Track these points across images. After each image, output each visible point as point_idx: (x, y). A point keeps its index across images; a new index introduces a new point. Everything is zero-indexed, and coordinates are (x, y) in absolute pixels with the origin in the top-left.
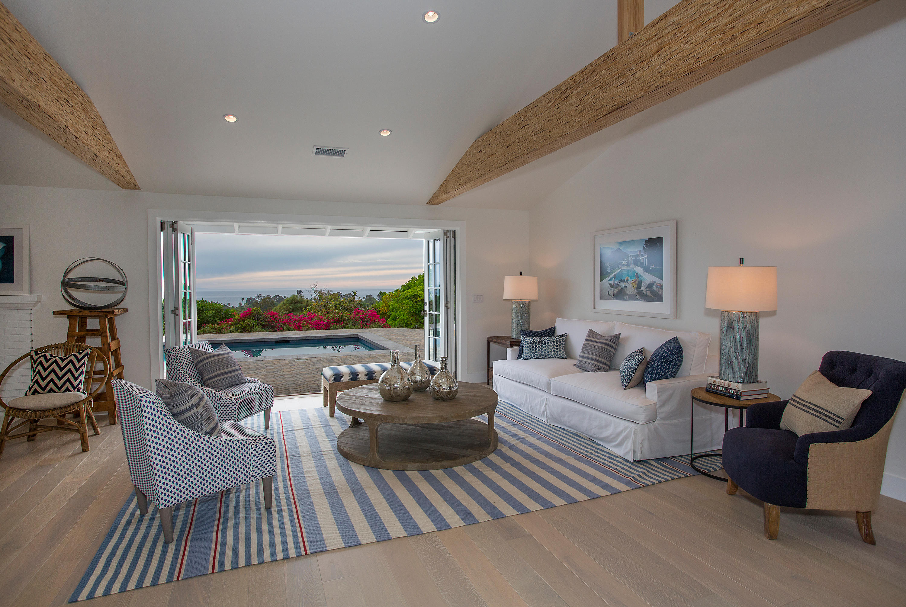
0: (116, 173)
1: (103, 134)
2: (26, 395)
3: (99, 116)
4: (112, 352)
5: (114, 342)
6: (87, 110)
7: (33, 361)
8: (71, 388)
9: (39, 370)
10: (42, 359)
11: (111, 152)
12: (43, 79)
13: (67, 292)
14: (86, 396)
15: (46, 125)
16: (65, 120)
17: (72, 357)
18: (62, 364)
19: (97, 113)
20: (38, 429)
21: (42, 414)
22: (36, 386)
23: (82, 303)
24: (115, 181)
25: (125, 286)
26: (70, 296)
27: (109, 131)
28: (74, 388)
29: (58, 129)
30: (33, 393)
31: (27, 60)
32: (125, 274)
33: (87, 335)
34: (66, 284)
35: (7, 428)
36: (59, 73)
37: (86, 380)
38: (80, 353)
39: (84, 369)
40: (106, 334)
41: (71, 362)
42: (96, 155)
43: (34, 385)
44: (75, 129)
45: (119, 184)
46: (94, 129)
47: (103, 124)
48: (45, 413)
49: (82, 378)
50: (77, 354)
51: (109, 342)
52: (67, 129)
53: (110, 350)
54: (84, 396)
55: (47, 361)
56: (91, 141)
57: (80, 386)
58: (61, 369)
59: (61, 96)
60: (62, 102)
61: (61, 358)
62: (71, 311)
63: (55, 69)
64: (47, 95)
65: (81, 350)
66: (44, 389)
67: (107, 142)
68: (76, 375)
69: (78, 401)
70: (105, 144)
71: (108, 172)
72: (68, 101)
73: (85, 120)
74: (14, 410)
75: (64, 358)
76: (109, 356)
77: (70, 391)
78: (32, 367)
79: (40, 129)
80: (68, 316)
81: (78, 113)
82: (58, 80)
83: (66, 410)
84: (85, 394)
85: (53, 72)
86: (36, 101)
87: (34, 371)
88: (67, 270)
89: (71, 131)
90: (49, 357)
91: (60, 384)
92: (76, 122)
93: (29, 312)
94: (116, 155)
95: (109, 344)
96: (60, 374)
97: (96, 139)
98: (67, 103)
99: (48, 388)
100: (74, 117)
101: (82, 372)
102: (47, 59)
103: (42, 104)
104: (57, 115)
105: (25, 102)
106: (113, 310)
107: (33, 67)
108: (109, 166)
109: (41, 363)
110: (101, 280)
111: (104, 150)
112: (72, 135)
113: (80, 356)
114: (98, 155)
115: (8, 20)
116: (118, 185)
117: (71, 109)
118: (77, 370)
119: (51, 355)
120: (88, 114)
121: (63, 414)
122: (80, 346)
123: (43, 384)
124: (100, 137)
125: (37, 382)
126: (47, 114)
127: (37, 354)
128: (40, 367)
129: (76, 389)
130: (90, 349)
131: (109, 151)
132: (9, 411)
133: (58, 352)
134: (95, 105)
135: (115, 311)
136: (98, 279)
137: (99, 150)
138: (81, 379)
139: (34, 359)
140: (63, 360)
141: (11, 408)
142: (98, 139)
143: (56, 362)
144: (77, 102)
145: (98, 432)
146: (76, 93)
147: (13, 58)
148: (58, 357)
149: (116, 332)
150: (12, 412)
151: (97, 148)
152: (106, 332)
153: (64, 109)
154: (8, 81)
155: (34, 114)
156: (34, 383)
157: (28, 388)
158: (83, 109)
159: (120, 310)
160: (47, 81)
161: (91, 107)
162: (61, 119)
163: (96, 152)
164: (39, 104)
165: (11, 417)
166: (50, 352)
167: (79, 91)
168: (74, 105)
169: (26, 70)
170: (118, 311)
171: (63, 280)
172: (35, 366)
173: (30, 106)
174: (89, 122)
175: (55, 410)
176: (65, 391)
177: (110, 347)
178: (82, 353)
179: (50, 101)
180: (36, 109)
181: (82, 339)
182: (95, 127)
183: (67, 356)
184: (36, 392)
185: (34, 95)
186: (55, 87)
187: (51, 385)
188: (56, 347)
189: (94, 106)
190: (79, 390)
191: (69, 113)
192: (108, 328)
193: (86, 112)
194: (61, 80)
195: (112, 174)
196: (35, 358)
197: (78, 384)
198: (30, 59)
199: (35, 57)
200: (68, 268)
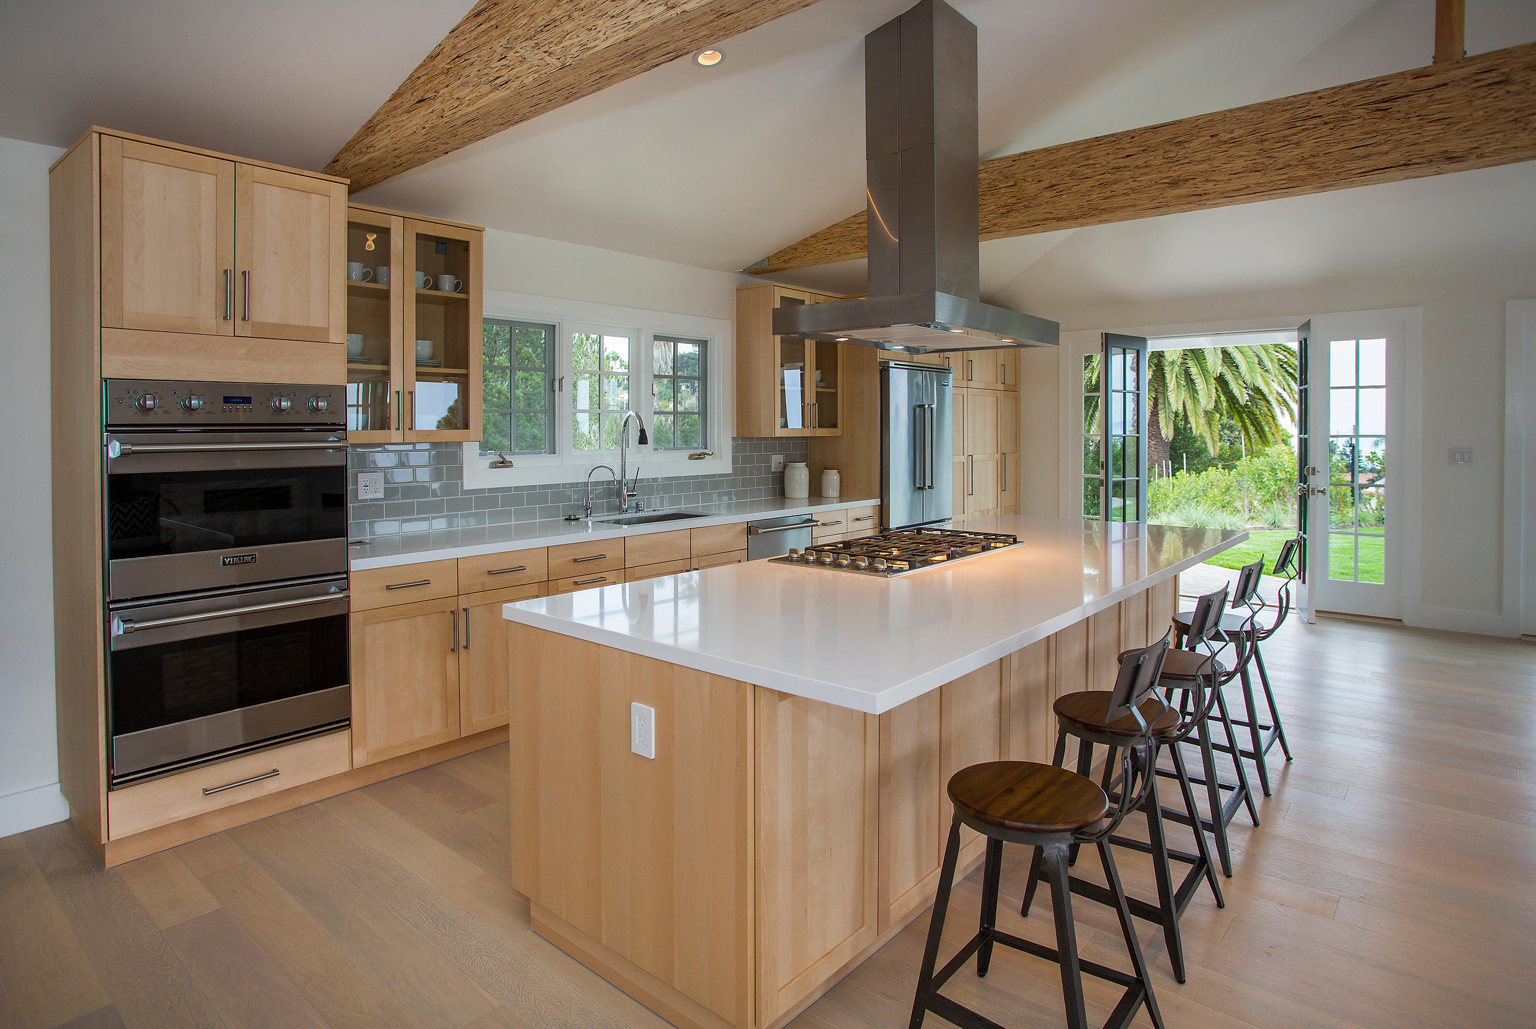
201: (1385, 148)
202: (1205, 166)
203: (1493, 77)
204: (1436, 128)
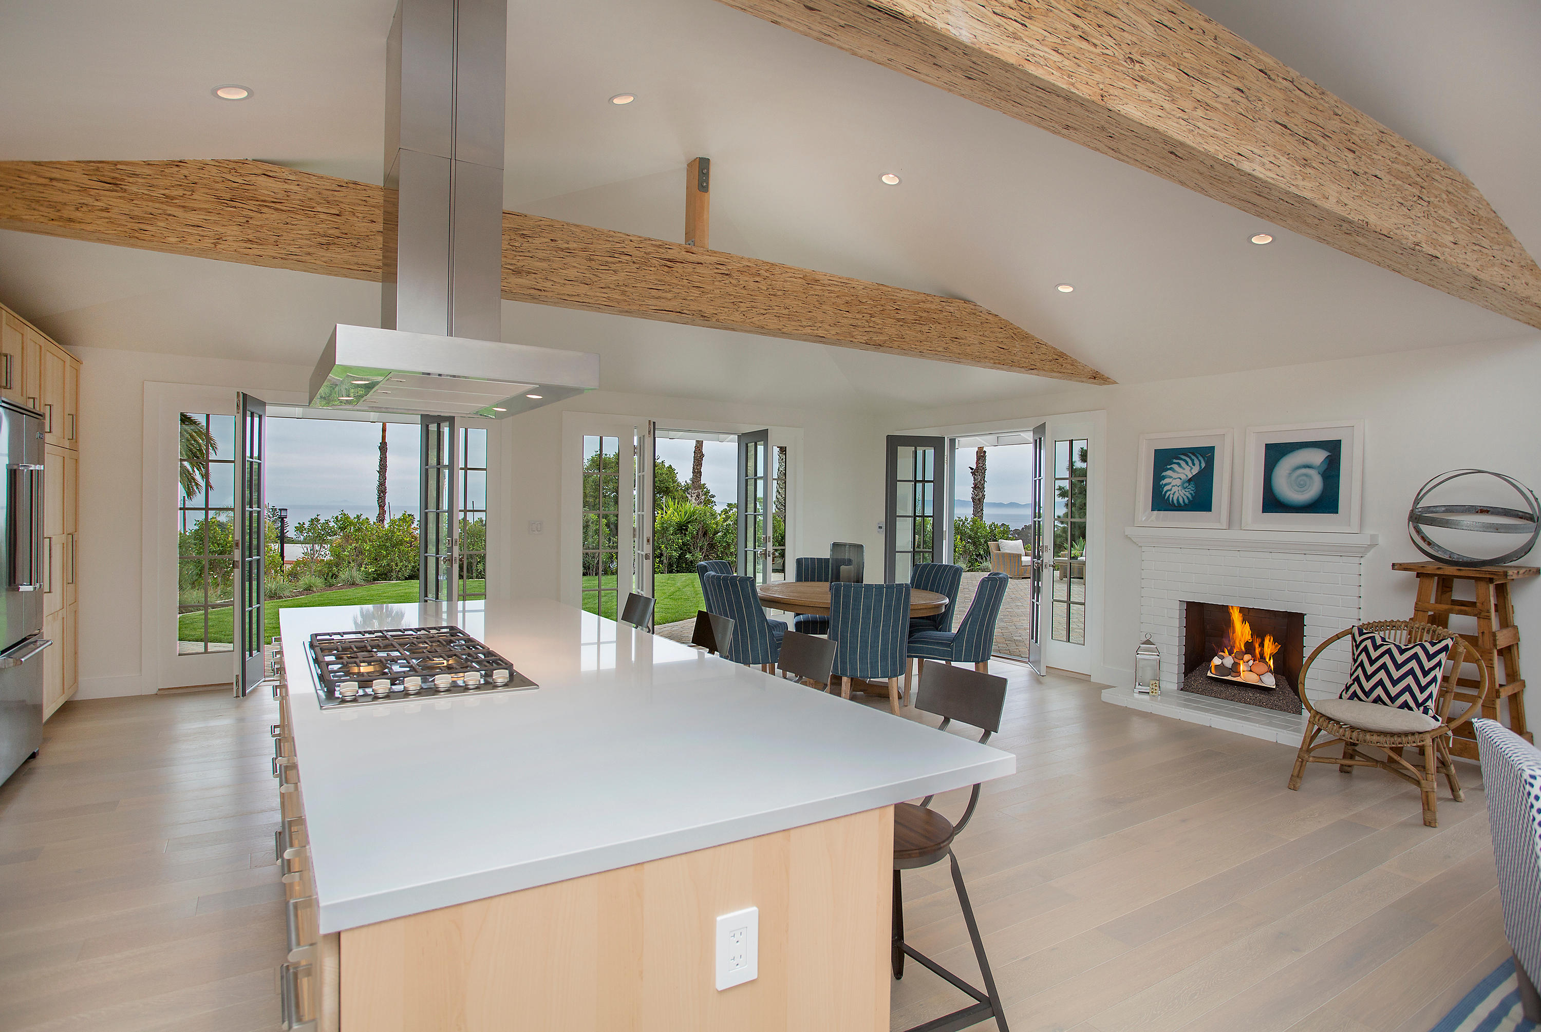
0: (1522, 303)
1: (1492, 235)
2: (1341, 697)
3: (1484, 203)
4: (1498, 651)
5: (1505, 631)
6: (1458, 200)
7: (1354, 644)
8: (1412, 703)
9: (1362, 661)
10: (1368, 643)
11: (1509, 264)
12: (1375, 176)
13: (1418, 531)
14: (1439, 724)
15: (1381, 251)
16: (1413, 233)
17: (1418, 650)
18: (1400, 659)
19: (1480, 200)
20: (1357, 758)
21: (1361, 735)
22: (1355, 687)
23: (1445, 551)
24: (1521, 317)
25: (1536, 524)
26: (1424, 538)
27: (1506, 224)
28: (1418, 705)
29: (1401, 252)
30: (1351, 698)
31: (1351, 155)
32: (1536, 499)
33: (1451, 611)
34: (1416, 519)
35: (1310, 745)
36: (1404, 154)
37: (1443, 693)
38: (1433, 644)
39: (1439, 673)
40: (1487, 614)
41: (1415, 656)
42: (1476, 279)
43: (1353, 684)
44: (1434, 243)
45: (1531, 322)
46: (1471, 231)
47: (1494, 215)
48: (1365, 736)
49: (1434, 689)
50: (1427, 645)
51: (1494, 630)
52: (1417, 247)
53: (1495, 645)
54: (1434, 724)
55: (1376, 648)
56: (1464, 256)
57: (1429, 703)
58: (1398, 667)
59: (1407, 193)
60: (1408, 204)
61: (1398, 647)
62: (1423, 565)
63: (1398, 149)
64: (1381, 201)
65: (1435, 638)
66: (1367, 694)
67: (1501, 247)
68: (1424, 682)
69: (1421, 731)
70: (1495, 253)
71: (1504, 305)
72: (1421, 198)
73: (1454, 220)
74: (1321, 717)
75: (1403, 647)
76: (1493, 657)
77: (1410, 709)
78: (1353, 654)
79: (1373, 261)
80: (1418, 573)
81: (1440, 212)
82: (1403, 169)
83: (1399, 740)
84: (1437, 720)
85: (1395, 156)
86: (1361, 218)
87: (1355, 661)
88: (1419, 493)
89: (1424, 250)
90: (1379, 642)
91: (1394, 691)
92: (1436, 229)
93: (1357, 560)
94: (1522, 266)
95: (1494, 635)
96: (1396, 675)
97: (1476, 248)
98: (1420, 202)
99: (1374, 695)
100: (1430, 222)
101: (1434, 679)
102: (1384, 139)
103: (1372, 219)
104: (1399, 228)
105: (1345, 225)
106: (1505, 569)
107: (1359, 163)
108: (1504, 292)
109: (1365, 649)
110: (1484, 511)
111: (1493, 265)
112: (1427, 256)
113: (1432, 650)
114: (1479, 277)
115: (1323, 106)
116: (1529, 324)
117: (1427, 209)
118: (1425, 673)
119: (1383, 639)
120: (1461, 207)
121: (1393, 746)
122: (1434, 631)
123: (1367, 686)
124: (1485, 242)
125: (1357, 679)
126: (1381, 232)
127: (1361, 634)
128: (1363, 657)
129: (1422, 708)
130: (1452, 639)
131: (1506, 263)
132: (1315, 717)
133: (1395, 634)
134: (1477, 186)
135: (1510, 573)
136: (1479, 508)
137: (1481, 269)
138: (1431, 692)
139: (1355, 641)
140: (1402, 652)
141: (1317, 713)
142: (1479, 248)
143: (1389, 651)
144: (1436, 193)
145: (1460, 797)
146: (1437, 177)
147: (1329, 162)
148: (1394, 644)
149: (1511, 612)
150: (1319, 720)
151: (1478, 264)
152: (1488, 611)
153: (1413, 212)
154: (1318, 203)
155: (1360, 239)
156: (1354, 680)
157: (1344, 687)
158: (1450, 202)
159: (1521, 571)
160: (1383, 177)
161: (1466, 193)
162: (1405, 233)
163: (1475, 273)
164: (1367, 220)
165: (1316, 727)
166: (1382, 634)
167: (1443, 173)
168: (1432, 199)
169: (1348, 172)
170: (1516, 572)
171: (1412, 510)
172: (1356, 654)
173: (1353, 229)
174: (1463, 221)
175: (1382, 736)
176: (1401, 707)
177: (1495, 640)
178: (1435, 644)
179: (1387, 210)
180: (1363, 232)
181: (1440, 620)
182: (1474, 226)
183: (1410, 646)
184: (1354, 695)
185: (1359, 209)
186: (1398, 182)
187: (1379, 691)
188: (1393, 625)
189: (1474, 188)
190: (1426, 712)
191: (1423, 218)
192: (1493, 601)
193: (1457, 205)
194: (1408, 164)
195: (1514, 305)
196: (1359, 639)
197: (1426, 700)
198: (1354, 152)
199: (1362, 145)
200: (1421, 490)
201: (669, 295)
202: (544, 265)
203: (723, 269)
204: (696, 293)
